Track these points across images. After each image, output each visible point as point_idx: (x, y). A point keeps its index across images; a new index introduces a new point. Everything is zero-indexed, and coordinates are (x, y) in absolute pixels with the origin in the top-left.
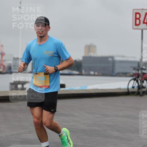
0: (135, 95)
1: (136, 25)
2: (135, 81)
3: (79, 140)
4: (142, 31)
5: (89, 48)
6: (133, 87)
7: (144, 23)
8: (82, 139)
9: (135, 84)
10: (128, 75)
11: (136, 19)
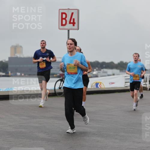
0: (62, 96)
1: (62, 25)
2: (62, 82)
3: (6, 142)
4: (69, 31)
5: (15, 48)
6: (60, 88)
7: (70, 23)
8: (8, 141)
9: (61, 85)
10: (55, 76)
11: (62, 19)
